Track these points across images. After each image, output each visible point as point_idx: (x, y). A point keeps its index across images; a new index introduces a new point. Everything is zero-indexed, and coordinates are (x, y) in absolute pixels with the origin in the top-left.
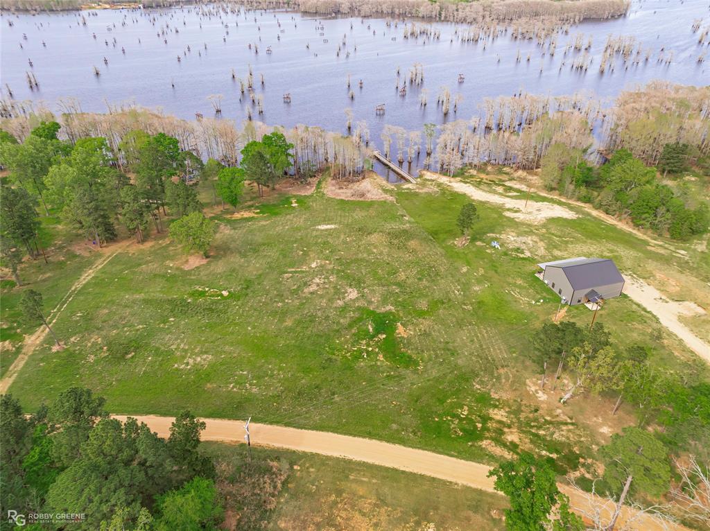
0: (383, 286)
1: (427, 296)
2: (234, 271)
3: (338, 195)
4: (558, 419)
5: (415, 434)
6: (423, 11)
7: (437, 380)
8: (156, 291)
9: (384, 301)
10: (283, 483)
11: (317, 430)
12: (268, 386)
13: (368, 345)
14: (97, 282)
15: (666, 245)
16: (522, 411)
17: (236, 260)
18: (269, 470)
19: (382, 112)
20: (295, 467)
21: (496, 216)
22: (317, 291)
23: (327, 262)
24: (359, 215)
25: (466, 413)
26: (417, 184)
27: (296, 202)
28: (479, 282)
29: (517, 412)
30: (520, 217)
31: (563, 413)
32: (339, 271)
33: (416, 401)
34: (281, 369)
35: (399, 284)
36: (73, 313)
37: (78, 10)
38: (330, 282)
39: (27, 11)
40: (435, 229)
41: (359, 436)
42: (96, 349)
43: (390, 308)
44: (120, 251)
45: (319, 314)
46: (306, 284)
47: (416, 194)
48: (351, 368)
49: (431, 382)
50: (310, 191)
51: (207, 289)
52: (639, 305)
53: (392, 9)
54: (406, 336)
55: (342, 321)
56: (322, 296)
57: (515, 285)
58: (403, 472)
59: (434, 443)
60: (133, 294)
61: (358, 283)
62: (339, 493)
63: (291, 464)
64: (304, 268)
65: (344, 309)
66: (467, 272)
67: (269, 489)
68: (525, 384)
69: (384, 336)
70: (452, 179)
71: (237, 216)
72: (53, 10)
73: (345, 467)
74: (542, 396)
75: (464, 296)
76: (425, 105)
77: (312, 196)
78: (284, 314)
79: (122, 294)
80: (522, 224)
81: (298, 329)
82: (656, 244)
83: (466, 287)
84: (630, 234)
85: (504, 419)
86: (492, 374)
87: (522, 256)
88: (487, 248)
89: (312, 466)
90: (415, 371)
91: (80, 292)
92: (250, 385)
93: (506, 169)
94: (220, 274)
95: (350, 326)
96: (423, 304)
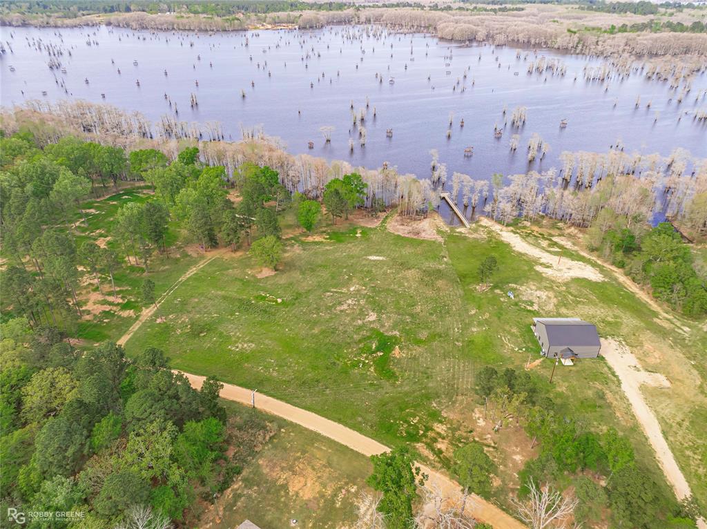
0: (399, 315)
1: (430, 329)
2: (291, 284)
3: (398, 231)
4: (485, 442)
5: (372, 427)
6: (560, 42)
7: (406, 394)
8: (232, 291)
9: (394, 328)
10: (271, 438)
11: (306, 409)
12: (284, 373)
13: (366, 358)
14: (196, 278)
15: (675, 320)
16: (460, 430)
17: (297, 275)
18: (264, 428)
20: (282, 430)
21: (526, 268)
22: (346, 310)
23: (364, 288)
24: (407, 251)
25: (415, 421)
26: (470, 229)
27: (361, 233)
28: (480, 324)
29: (454, 430)
30: (548, 272)
31: (491, 438)
32: (370, 296)
33: (383, 405)
34: (298, 363)
35: (412, 316)
36: (175, 298)
37: (245, 30)
38: (359, 305)
39: (206, 31)
40: (465, 273)
41: (332, 420)
42: (184, 325)
43: (397, 333)
44: (218, 256)
45: (341, 328)
46: (340, 303)
47: (465, 238)
48: (346, 372)
49: (401, 395)
50: (375, 224)
51: (268, 295)
52: (610, 368)
53: (529, 38)
54: (398, 357)
55: (355, 336)
56: (348, 315)
57: (509, 332)
58: (352, 450)
59: (382, 436)
60: (217, 290)
61: (379, 308)
62: (304, 452)
63: (280, 427)
64: (344, 290)
65: (360, 328)
66: (475, 314)
67: (260, 438)
68: (473, 411)
69: (382, 354)
70: (505, 228)
71: (310, 239)
72: (226, 30)
73: (314, 437)
74: (481, 423)
75: (461, 334)
76: (515, 150)
77: (375, 229)
78: (315, 323)
79: (211, 289)
80: (547, 279)
81: (321, 337)
82: (665, 317)
83: (466, 327)
84: (645, 305)
85: (443, 433)
86: (450, 399)
87: (529, 308)
88: (502, 297)
89: (293, 432)
90: (393, 385)
91: (183, 284)
92: (273, 370)
93: (560, 225)
94: (281, 285)
95: (360, 341)
96: (424, 335)
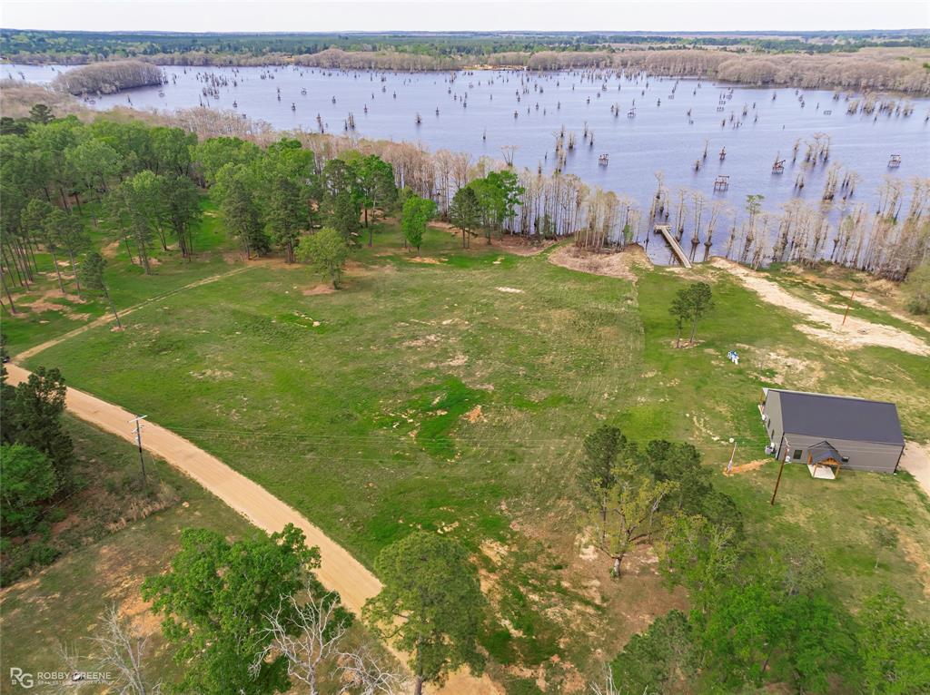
0: (509, 363)
2: (349, 307)
3: (565, 263)
4: (581, 592)
5: (355, 526)
7: (456, 481)
8: (253, 306)
9: (488, 380)
10: (153, 513)
12: (252, 419)
13: (413, 416)
14: (212, 286)
16: (535, 560)
17: (366, 297)
19: (722, 188)
20: (185, 504)
21: (778, 326)
22: (419, 347)
23: (467, 323)
24: (567, 286)
25: (448, 530)
26: (690, 269)
27: (501, 260)
28: (656, 393)
30: (819, 335)
32: (469, 335)
33: (400, 493)
34: (286, 407)
35: (531, 367)
36: (163, 306)
38: (445, 343)
40: (658, 322)
42: (147, 338)
43: (490, 387)
44: (264, 266)
45: (394, 369)
47: (676, 280)
48: (363, 432)
49: (445, 480)
50: (532, 253)
51: (303, 316)
53: (858, 78)
54: (473, 422)
55: (412, 383)
56: (417, 354)
57: (710, 411)
60: (231, 303)
61: (478, 352)
63: (184, 499)
64: (432, 322)
65: (429, 373)
66: (652, 378)
68: (580, 530)
69: (444, 413)
70: (753, 273)
71: (417, 260)
73: (233, 526)
74: (589, 554)
75: (613, 403)
76: (802, 186)
77: (529, 257)
78: (355, 358)
79: (222, 301)
81: (352, 377)
83: (627, 393)
85: (496, 559)
87: (765, 380)
88: (716, 359)
89: (202, 510)
90: (439, 463)
92: (237, 411)
94: (332, 305)
95: (416, 391)
96: (539, 395)
